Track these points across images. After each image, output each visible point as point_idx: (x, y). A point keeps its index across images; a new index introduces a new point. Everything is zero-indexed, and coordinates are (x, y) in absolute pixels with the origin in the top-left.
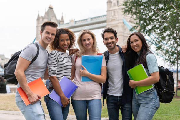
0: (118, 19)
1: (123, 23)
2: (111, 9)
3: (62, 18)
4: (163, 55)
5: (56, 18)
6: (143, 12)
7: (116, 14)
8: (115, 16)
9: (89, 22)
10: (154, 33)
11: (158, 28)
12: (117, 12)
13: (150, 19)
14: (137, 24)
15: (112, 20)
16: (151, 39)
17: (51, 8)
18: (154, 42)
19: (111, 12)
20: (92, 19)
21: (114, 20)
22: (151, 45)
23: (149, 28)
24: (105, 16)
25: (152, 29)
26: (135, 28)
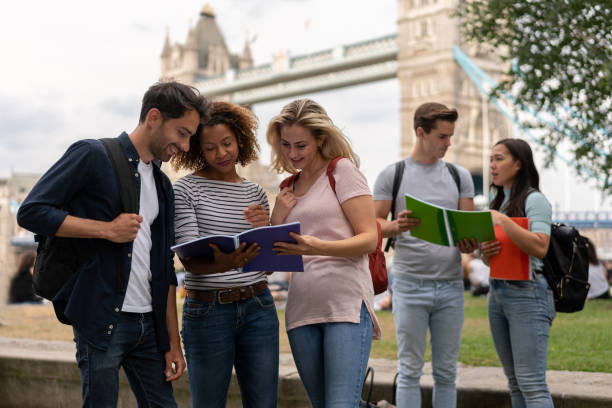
0: (435, 48)
1: (456, 61)
2: (412, 14)
3: (247, 50)
4: (598, 170)
5: (224, 47)
6: (529, 35)
7: (430, 31)
8: (426, 39)
9: (338, 58)
10: (567, 102)
11: (580, 86)
12: (434, 24)
13: (556, 56)
14: (511, 73)
15: (417, 53)
16: (559, 121)
17: (207, 16)
18: (568, 132)
19: (411, 24)
20: (347, 49)
21: (424, 50)
22: (559, 140)
23: (550, 88)
24: (393, 37)
25: (561, 89)
26: (506, 86)
